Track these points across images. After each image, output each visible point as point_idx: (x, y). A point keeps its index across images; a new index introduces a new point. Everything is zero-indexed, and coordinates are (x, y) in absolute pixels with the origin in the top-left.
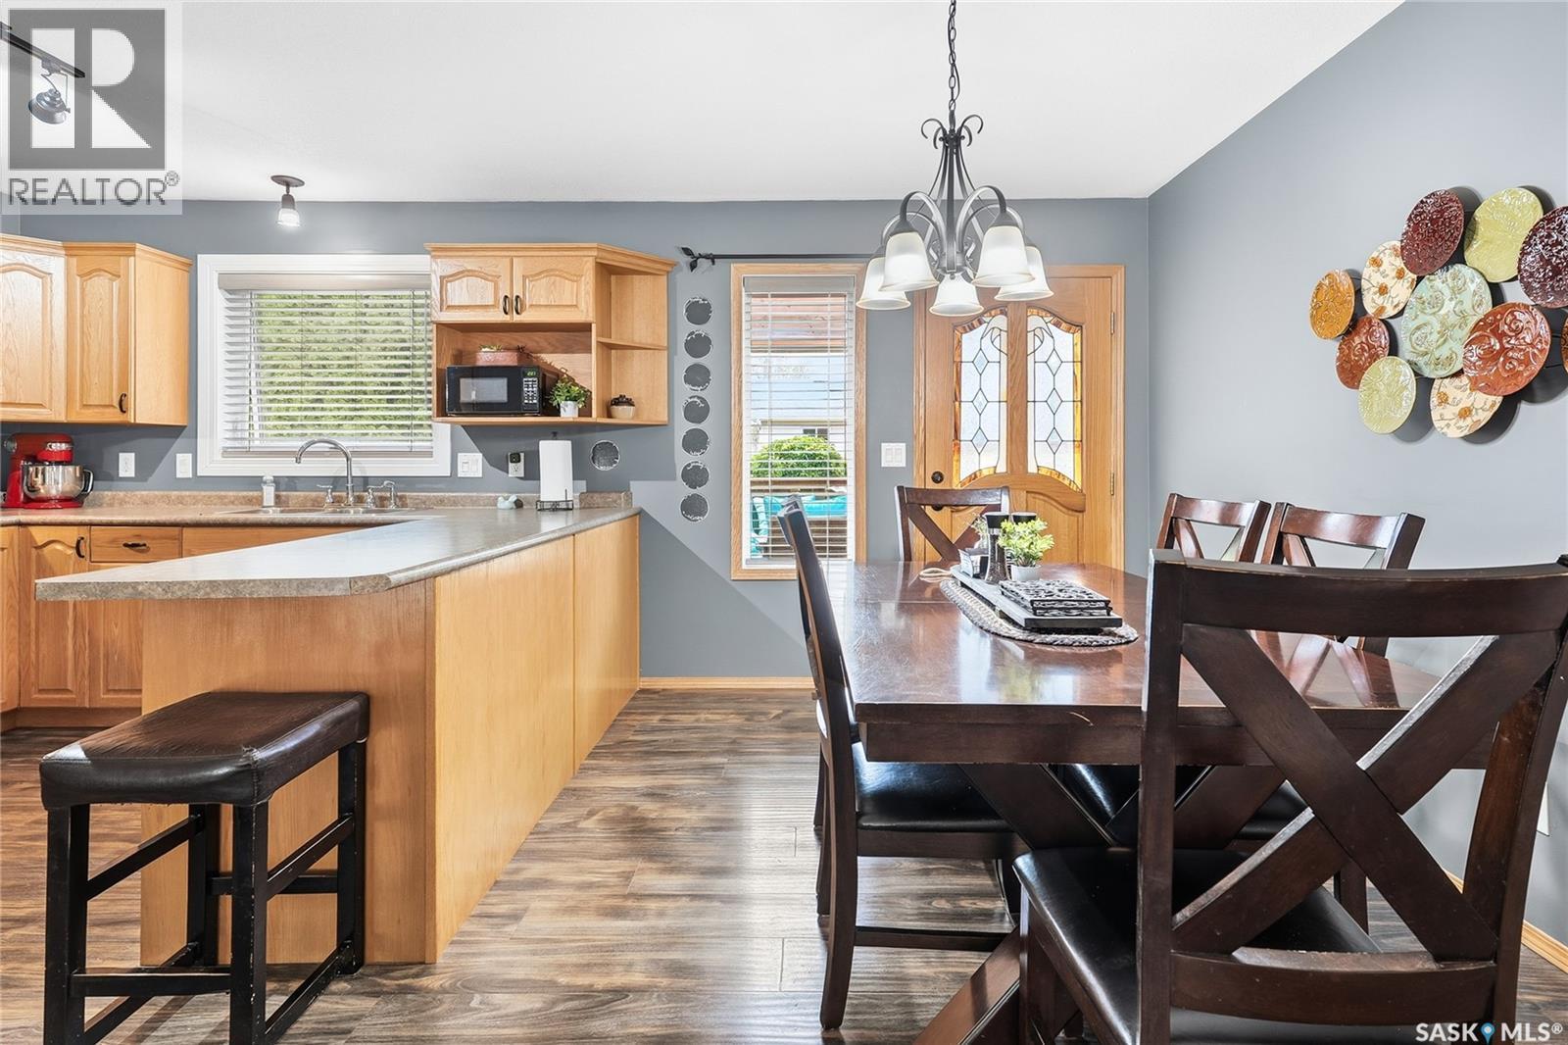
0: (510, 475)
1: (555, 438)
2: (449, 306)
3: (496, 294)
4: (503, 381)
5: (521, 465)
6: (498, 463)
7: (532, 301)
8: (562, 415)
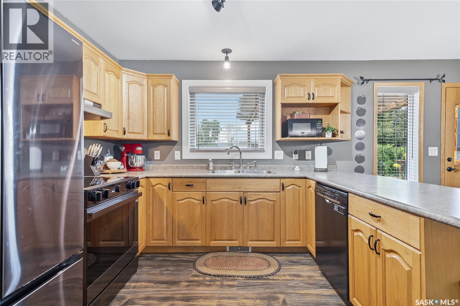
0: (293, 159)
1: (321, 145)
2: (287, 97)
3: (304, 92)
4: (309, 124)
5: (297, 155)
6: (289, 154)
7: (318, 95)
8: (326, 137)
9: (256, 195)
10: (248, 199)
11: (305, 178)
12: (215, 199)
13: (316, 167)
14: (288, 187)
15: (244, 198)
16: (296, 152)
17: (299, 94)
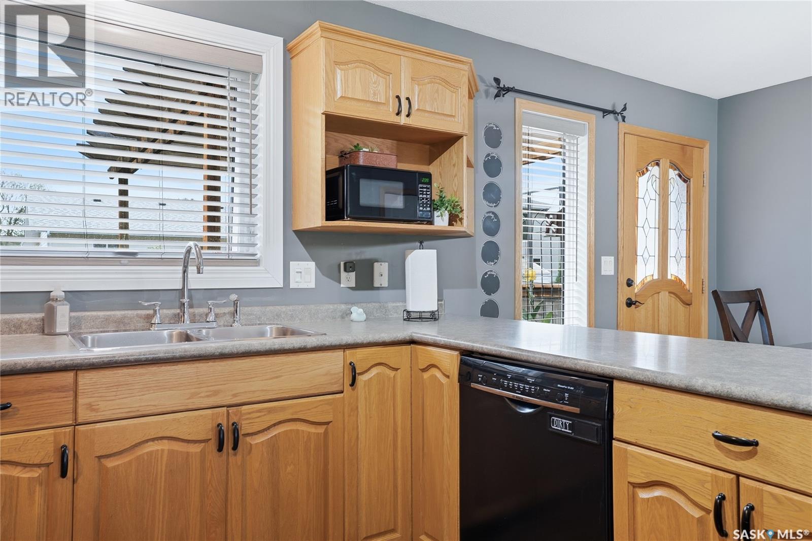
0: (342, 286)
1: (421, 247)
2: (342, 97)
3: (386, 92)
4: (400, 186)
5: (353, 275)
6: (330, 272)
7: (418, 106)
8: (435, 224)
9: (270, 411)
10: (245, 428)
11: (412, 342)
12: (115, 450)
13: (410, 309)
14: (366, 374)
15: (231, 428)
16: (351, 265)
17: (375, 94)
